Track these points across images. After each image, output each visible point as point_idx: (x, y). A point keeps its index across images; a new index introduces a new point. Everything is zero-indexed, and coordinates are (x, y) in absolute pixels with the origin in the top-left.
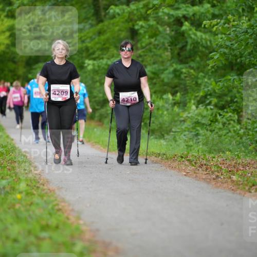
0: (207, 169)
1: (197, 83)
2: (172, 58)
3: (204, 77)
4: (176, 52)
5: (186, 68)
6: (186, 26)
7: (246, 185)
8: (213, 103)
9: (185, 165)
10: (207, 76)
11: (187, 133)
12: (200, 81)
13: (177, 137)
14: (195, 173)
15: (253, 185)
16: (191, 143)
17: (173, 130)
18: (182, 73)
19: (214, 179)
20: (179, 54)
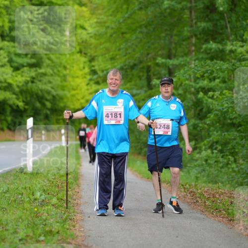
0: (193, 195)
1: (209, 134)
2: (195, 116)
3: (214, 130)
4: (197, 112)
5: (202, 123)
6: (201, 95)
7: (212, 209)
8: (218, 149)
9: (181, 191)
10: (216, 130)
11: (197, 168)
12: (211, 133)
13: (190, 171)
14: (184, 197)
15: (217, 209)
16: (199, 175)
17: (189, 165)
18: (198, 126)
19: (194, 203)
20: (199, 114)
